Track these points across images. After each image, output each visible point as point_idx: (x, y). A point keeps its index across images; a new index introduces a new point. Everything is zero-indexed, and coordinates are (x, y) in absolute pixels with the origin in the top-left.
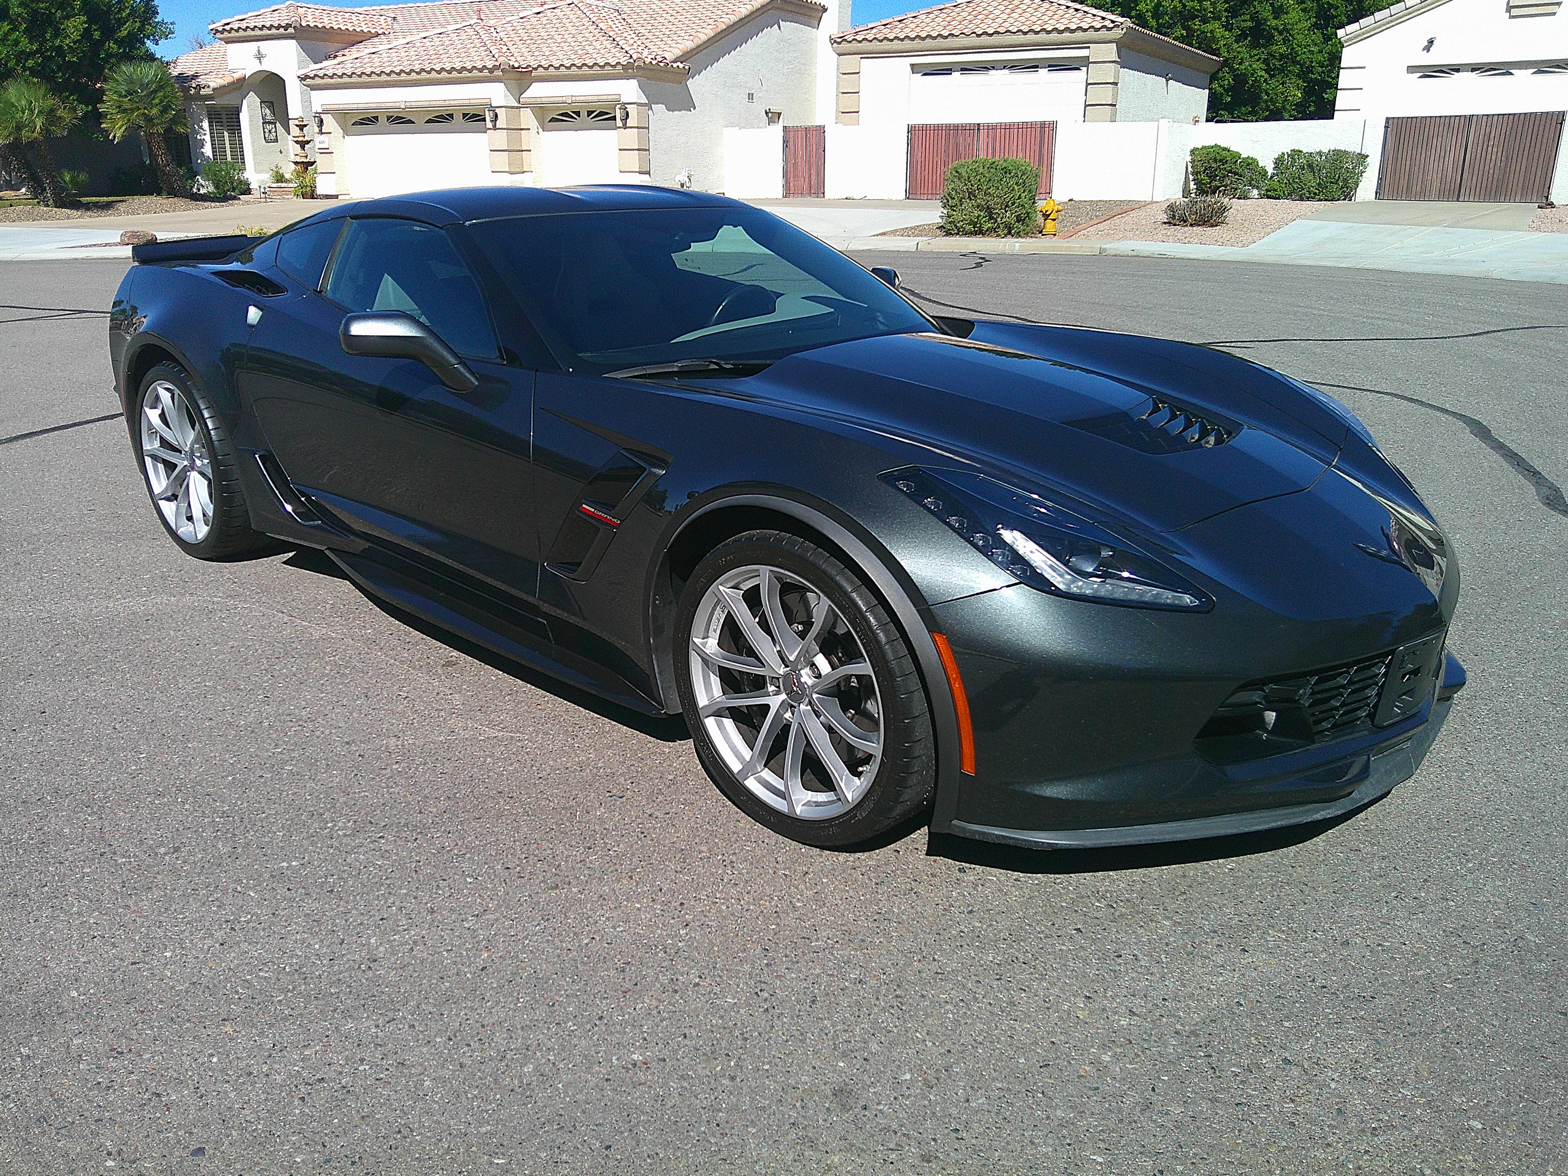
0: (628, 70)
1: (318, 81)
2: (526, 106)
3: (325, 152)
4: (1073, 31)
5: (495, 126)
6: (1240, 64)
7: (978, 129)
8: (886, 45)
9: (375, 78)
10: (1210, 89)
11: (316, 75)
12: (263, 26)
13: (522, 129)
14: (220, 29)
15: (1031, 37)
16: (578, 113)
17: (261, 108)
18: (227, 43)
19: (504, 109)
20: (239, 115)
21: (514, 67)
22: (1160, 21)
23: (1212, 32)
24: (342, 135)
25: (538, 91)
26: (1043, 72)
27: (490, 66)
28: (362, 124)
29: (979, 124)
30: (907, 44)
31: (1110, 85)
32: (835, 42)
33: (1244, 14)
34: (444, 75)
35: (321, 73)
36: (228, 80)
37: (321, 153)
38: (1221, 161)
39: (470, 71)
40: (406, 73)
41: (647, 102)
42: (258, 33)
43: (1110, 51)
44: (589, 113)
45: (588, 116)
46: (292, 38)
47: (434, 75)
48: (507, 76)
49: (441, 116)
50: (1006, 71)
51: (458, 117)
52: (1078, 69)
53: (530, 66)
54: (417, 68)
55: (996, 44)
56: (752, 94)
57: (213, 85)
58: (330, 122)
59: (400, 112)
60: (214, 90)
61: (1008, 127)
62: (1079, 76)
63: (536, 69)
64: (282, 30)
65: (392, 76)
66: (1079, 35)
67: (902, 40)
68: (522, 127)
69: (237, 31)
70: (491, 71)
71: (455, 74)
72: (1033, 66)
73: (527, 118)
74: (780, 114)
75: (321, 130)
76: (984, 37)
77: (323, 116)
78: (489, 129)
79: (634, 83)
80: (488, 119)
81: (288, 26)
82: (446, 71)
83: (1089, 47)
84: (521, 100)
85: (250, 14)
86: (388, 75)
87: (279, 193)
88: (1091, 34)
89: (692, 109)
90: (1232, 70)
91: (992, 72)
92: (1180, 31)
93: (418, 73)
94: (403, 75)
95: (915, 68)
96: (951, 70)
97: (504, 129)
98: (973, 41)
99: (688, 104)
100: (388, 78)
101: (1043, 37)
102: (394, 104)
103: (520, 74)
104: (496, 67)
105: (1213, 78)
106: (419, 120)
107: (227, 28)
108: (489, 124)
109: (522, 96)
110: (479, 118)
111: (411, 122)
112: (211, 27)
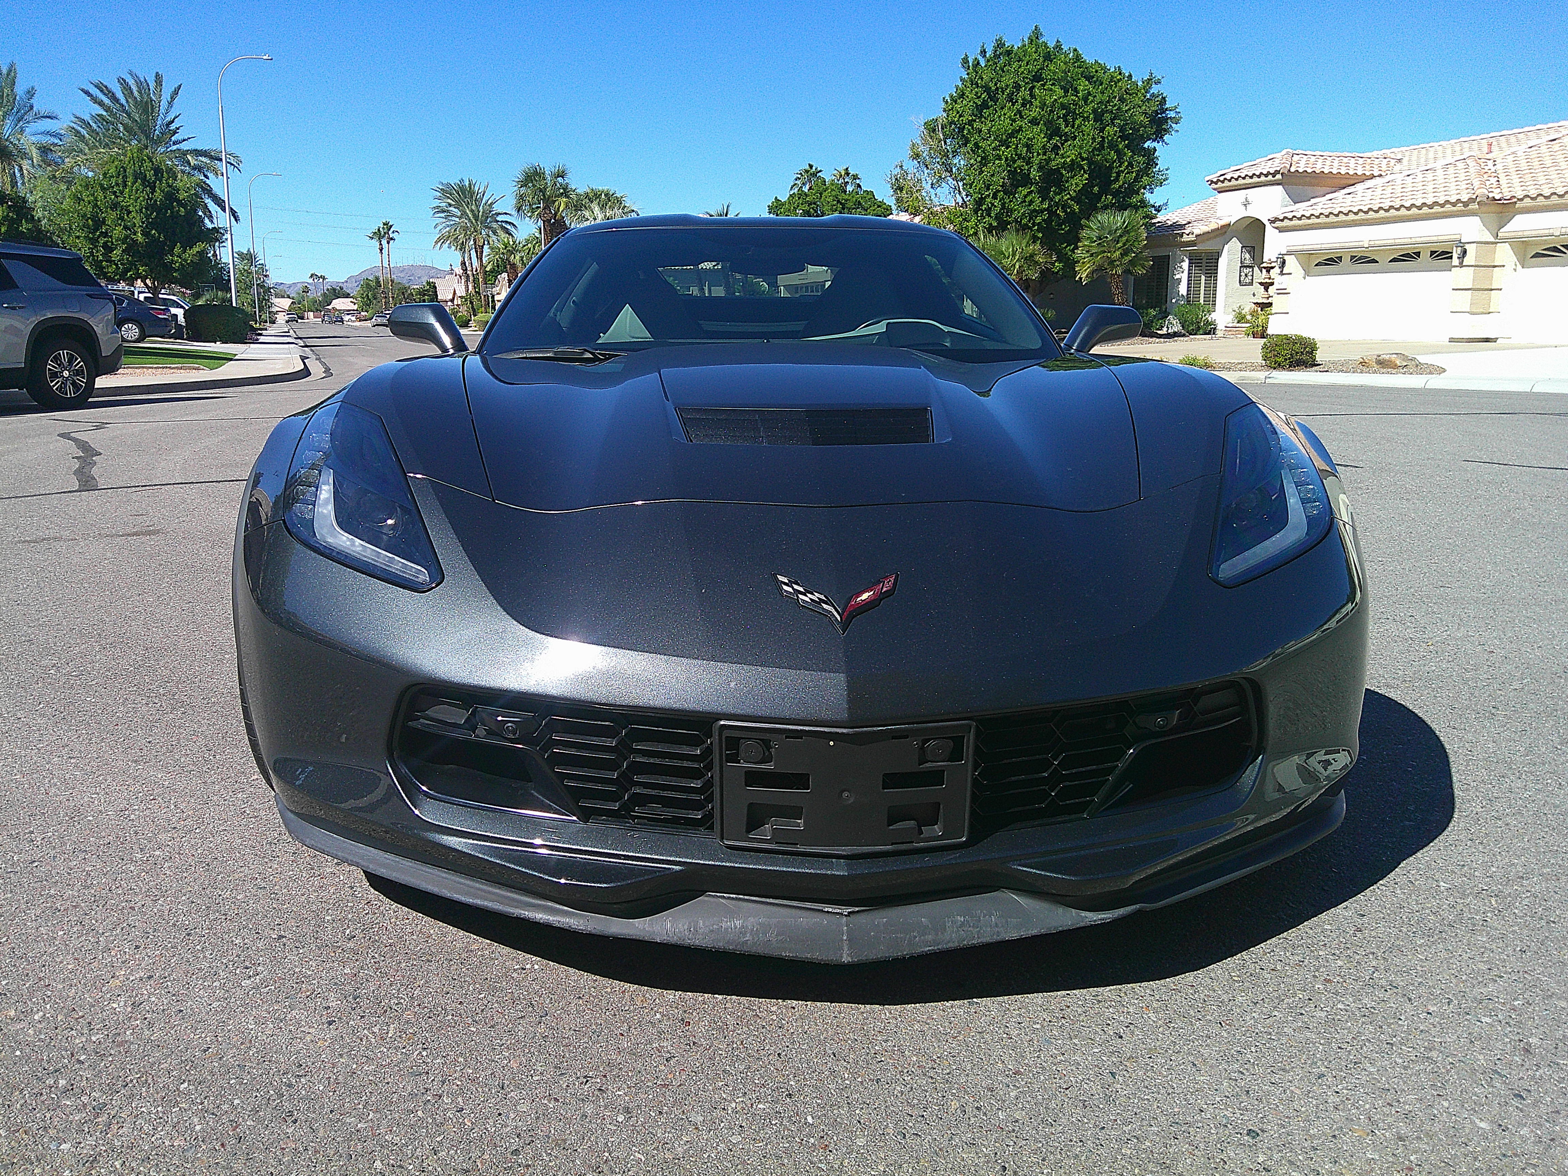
1: (1286, 223)
2: (1504, 240)
3: (1283, 292)
5: (1461, 263)
9: (1342, 217)
11: (1285, 218)
12: (1254, 174)
13: (1496, 266)
14: (1215, 180)
17: (1242, 252)
18: (1219, 192)
19: (1475, 244)
20: (1218, 259)
21: (1494, 199)
24: (1303, 275)
25: (1521, 223)
27: (1466, 200)
28: (1326, 264)
34: (1414, 211)
35: (1290, 215)
36: (1213, 226)
37: (1278, 294)
39: (1442, 206)
40: (1374, 211)
42: (1248, 181)
46: (1278, 184)
47: (1403, 212)
48: (1484, 209)
49: (1407, 255)
51: (1425, 255)
53: (1514, 197)
54: (1386, 206)
57: (1197, 231)
58: (1292, 263)
59: (1363, 251)
60: (1198, 236)
63: (1522, 200)
64: (1270, 177)
65: (1360, 214)
68: (1496, 264)
69: (1230, 181)
70: (1466, 204)
71: (1425, 210)
73: (1504, 254)
75: (1282, 271)
77: (1286, 257)
78: (1455, 266)
80: (1455, 256)
81: (1277, 172)
82: (1417, 207)
84: (1500, 234)
85: (1245, 164)
86: (1356, 214)
87: (1234, 333)
93: (1387, 211)
94: (1371, 213)
97: (1472, 266)
100: (1356, 217)
102: (1357, 244)
103: (1502, 206)
104: (1472, 200)
106: (1384, 259)
107: (1222, 178)
108: (1455, 261)
109: (1501, 231)
110: (1446, 255)
111: (1374, 261)
112: (1207, 178)
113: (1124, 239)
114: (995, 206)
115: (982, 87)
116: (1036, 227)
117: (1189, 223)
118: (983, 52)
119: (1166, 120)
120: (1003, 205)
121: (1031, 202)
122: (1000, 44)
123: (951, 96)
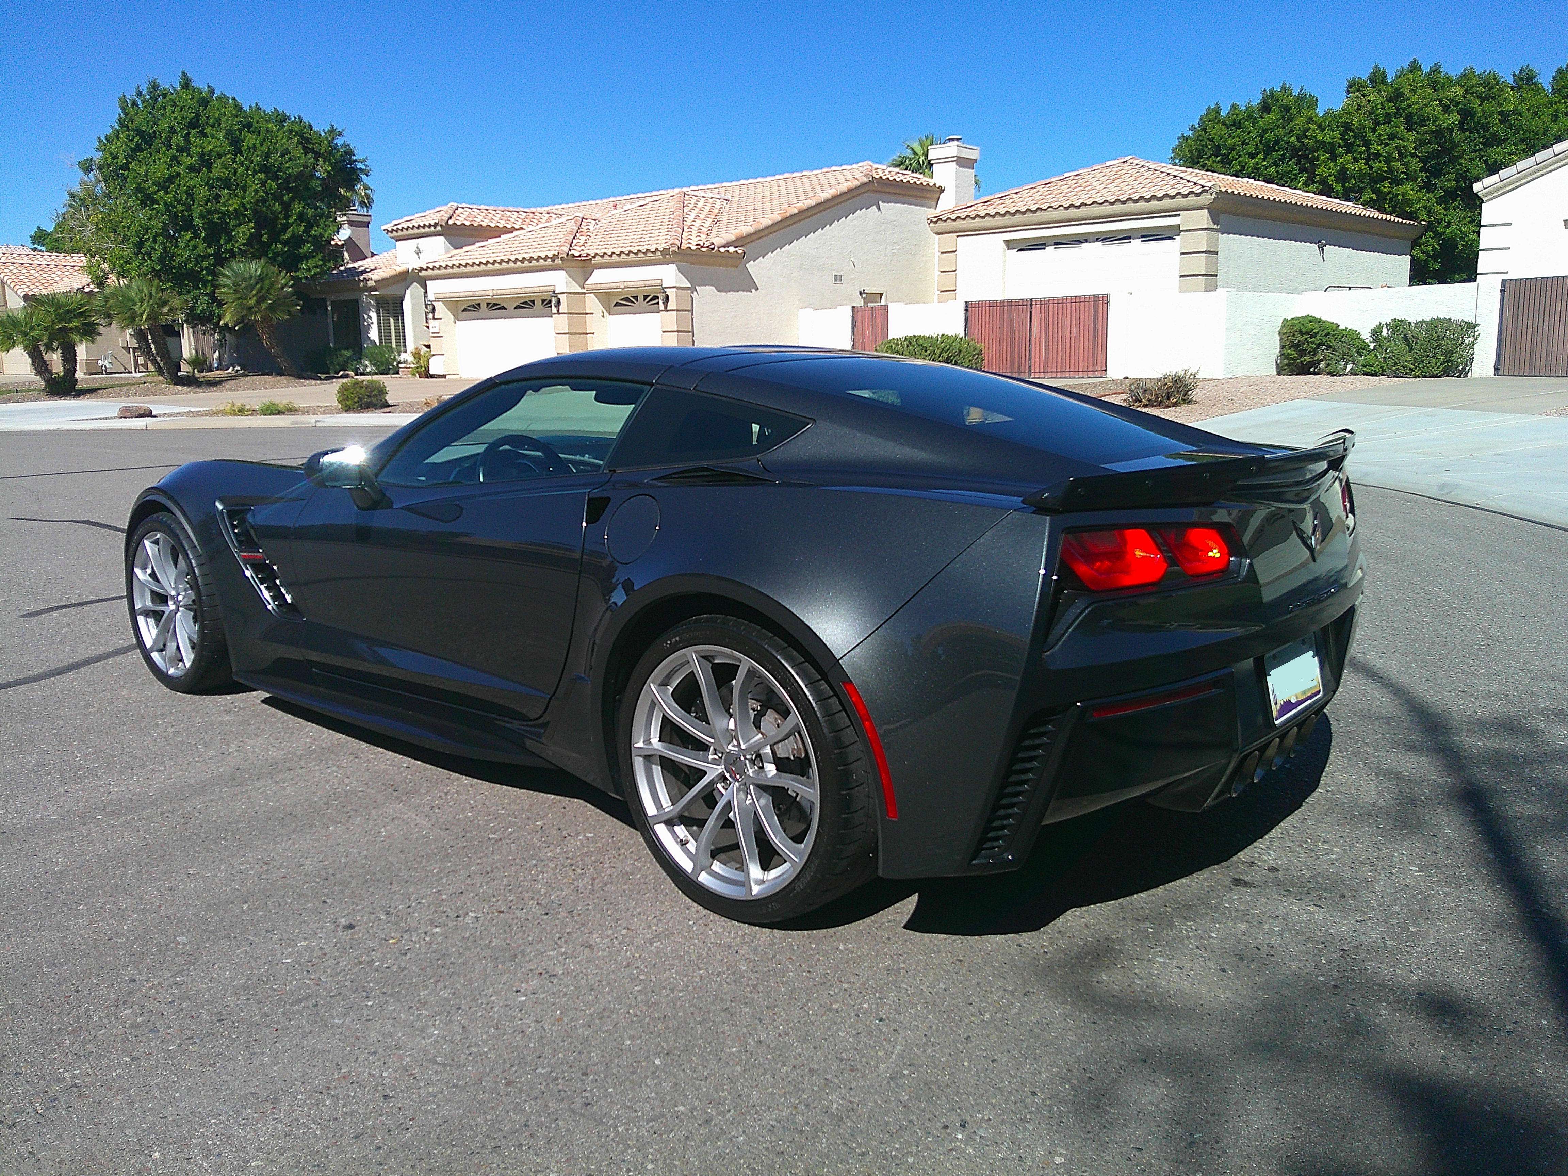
0: (666, 256)
1: (430, 272)
2: (590, 292)
3: (438, 335)
4: (1160, 199)
5: (559, 310)
6: (1448, 226)
7: (1031, 305)
8: (978, 223)
9: (470, 268)
10: (1411, 256)
11: (428, 268)
12: (419, 225)
13: (587, 314)
14: (390, 229)
15: (1118, 207)
16: (636, 298)
18: (394, 241)
19: (565, 294)
20: (402, 303)
21: (573, 256)
22: (1347, 185)
23: (1403, 195)
24: (450, 321)
25: (599, 277)
26: (1136, 243)
27: (553, 256)
28: (470, 310)
29: (1031, 300)
30: (999, 221)
31: (1203, 254)
32: (931, 221)
33: (1449, 173)
34: (519, 264)
35: (431, 266)
36: (394, 272)
37: (435, 337)
38: (1307, 333)
39: (537, 260)
40: (491, 263)
41: (689, 285)
42: (416, 231)
43: (1203, 218)
44: (645, 297)
45: (645, 300)
46: (440, 235)
48: (568, 264)
49: (525, 303)
50: (1100, 243)
51: (537, 303)
52: (1172, 238)
53: (588, 255)
54: (499, 259)
55: (1085, 216)
56: (841, 276)
57: (377, 278)
58: (441, 309)
60: (375, 282)
61: (1060, 302)
62: (1172, 247)
63: (595, 257)
64: (433, 229)
65: (481, 266)
66: (1167, 203)
67: (993, 216)
68: (586, 312)
69: (402, 230)
70: (553, 260)
71: (527, 264)
72: (1126, 237)
73: (592, 303)
74: (881, 294)
75: (436, 316)
76: (1071, 210)
77: (434, 303)
78: (554, 314)
79: (673, 267)
80: (553, 304)
81: (438, 224)
83: (1179, 215)
84: (585, 286)
85: (417, 215)
86: (479, 266)
87: (407, 373)
88: (1179, 201)
89: (753, 290)
90: (1437, 235)
91: (1084, 245)
92: (1368, 195)
93: (500, 264)
94: (489, 265)
95: (1009, 244)
96: (1044, 244)
97: (568, 313)
98: (1062, 214)
99: (750, 285)
100: (480, 269)
101: (1130, 206)
102: (485, 292)
103: (581, 262)
104: (557, 257)
105: (1415, 243)
106: (510, 306)
107: (395, 228)
108: (554, 310)
109: (587, 282)
110: (547, 303)
111: (504, 308)
112: (383, 227)
113: (258, 286)
114: (156, 250)
115: (133, 130)
116: (204, 272)
117: (376, 269)
118: (139, 94)
119: (354, 170)
120: (165, 249)
121: (195, 247)
122: (155, 86)
123: (106, 137)
